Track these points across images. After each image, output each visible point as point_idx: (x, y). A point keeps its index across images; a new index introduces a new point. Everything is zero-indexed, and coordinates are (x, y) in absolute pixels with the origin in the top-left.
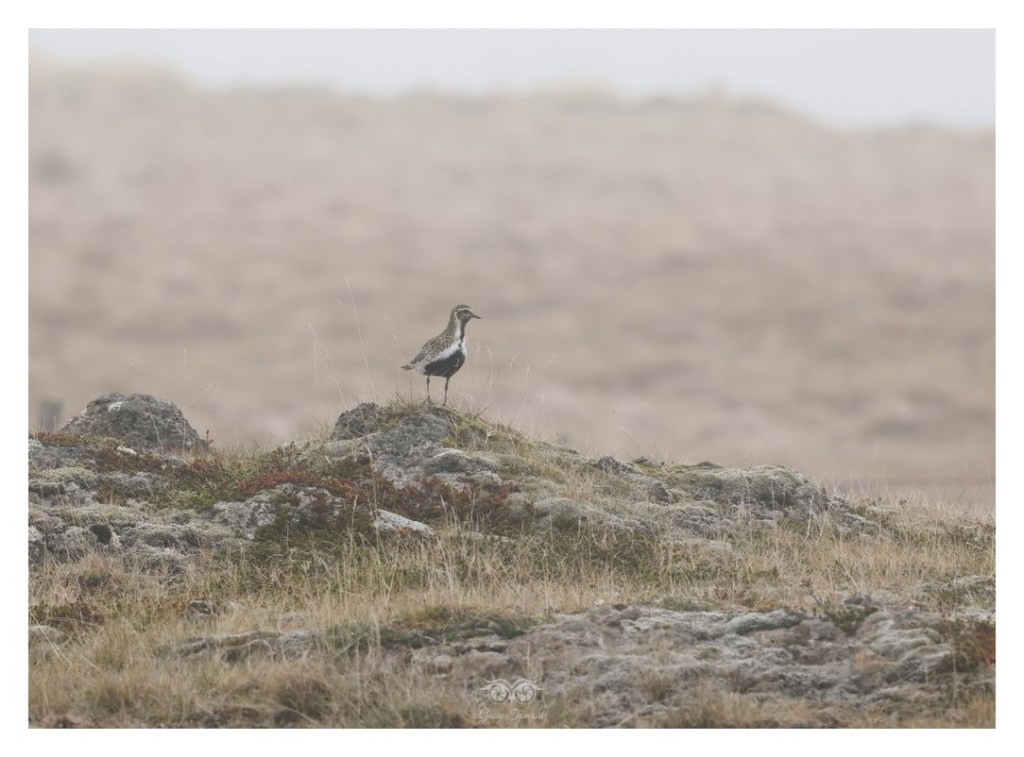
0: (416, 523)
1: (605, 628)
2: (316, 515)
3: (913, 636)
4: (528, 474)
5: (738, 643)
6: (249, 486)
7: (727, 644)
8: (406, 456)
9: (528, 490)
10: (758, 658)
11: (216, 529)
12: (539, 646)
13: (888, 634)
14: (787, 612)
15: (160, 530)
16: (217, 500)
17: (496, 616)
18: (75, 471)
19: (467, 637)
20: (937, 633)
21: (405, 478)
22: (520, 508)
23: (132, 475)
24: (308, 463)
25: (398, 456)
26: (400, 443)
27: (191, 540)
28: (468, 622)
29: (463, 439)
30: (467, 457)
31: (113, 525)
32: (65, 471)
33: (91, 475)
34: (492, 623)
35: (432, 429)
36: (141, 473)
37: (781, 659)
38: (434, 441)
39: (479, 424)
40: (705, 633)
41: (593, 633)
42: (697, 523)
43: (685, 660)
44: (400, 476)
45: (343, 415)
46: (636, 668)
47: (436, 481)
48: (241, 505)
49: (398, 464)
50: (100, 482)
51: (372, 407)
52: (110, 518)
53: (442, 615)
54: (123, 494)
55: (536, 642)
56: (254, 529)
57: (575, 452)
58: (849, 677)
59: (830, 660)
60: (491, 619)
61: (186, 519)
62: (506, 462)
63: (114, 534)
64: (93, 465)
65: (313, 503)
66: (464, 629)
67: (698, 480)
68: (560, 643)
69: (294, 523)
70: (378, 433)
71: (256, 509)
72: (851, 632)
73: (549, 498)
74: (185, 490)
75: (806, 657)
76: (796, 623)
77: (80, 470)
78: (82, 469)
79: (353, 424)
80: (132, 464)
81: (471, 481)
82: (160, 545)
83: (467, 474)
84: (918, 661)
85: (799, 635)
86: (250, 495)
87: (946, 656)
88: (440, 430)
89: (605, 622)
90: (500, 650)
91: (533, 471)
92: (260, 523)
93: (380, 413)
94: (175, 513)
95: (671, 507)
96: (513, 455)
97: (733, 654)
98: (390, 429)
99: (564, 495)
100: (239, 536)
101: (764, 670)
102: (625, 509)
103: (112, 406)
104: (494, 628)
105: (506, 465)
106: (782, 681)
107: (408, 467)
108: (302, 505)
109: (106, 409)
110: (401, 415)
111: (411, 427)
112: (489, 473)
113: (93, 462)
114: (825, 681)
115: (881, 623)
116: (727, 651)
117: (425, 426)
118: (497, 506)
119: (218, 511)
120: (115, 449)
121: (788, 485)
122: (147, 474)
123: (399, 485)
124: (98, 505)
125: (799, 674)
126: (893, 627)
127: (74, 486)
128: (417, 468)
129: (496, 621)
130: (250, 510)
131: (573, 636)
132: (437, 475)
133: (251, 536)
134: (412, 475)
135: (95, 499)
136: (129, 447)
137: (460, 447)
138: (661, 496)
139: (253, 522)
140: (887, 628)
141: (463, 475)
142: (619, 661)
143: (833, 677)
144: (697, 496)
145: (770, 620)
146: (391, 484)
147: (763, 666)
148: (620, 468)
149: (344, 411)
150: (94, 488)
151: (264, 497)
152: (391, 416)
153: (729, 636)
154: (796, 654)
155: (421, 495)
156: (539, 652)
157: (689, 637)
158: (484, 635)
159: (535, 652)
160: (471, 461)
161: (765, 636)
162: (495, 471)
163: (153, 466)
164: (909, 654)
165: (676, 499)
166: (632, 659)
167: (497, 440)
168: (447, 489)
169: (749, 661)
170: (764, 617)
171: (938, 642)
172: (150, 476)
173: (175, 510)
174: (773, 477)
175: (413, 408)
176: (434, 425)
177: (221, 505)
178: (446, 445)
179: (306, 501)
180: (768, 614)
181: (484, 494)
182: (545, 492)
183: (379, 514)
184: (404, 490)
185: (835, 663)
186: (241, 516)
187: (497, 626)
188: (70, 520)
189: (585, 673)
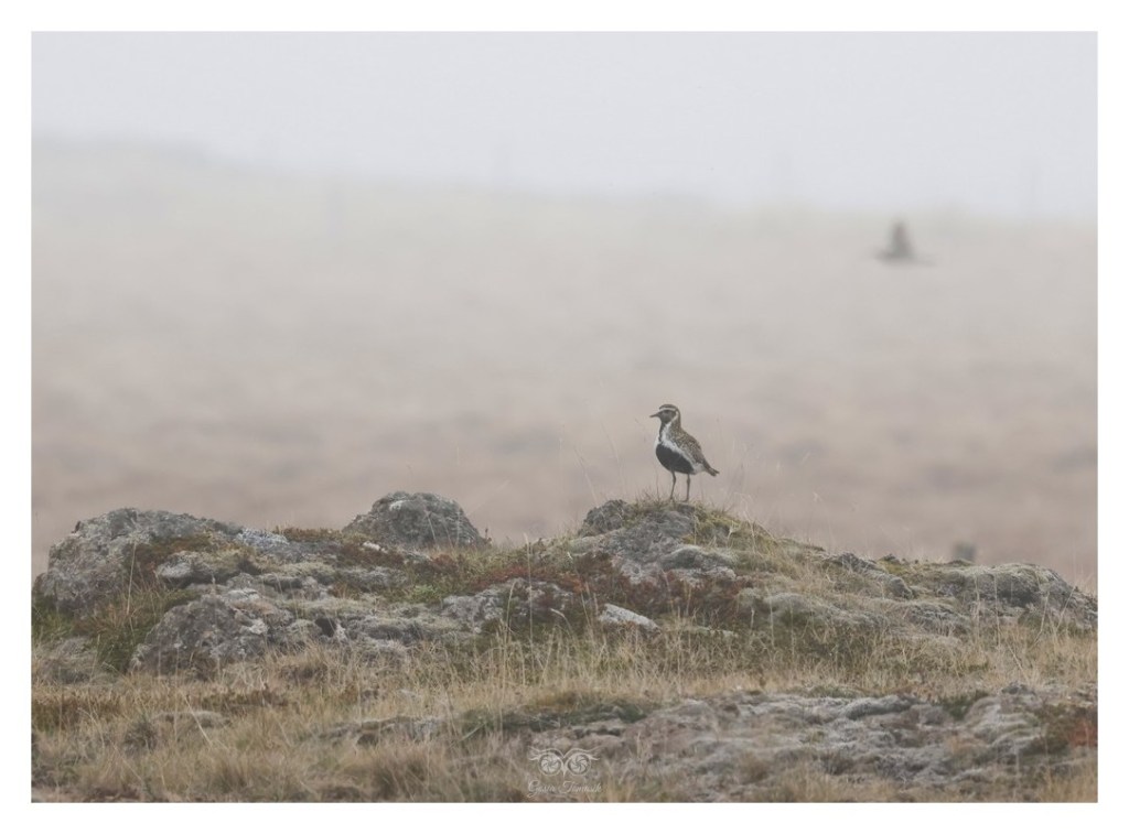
0: (641, 617)
1: (721, 712)
2: (542, 609)
3: (1012, 720)
4: (763, 569)
5: (846, 727)
6: (479, 581)
7: (836, 728)
8: (646, 552)
9: (761, 586)
10: (861, 741)
11: (443, 622)
12: (654, 729)
13: (993, 718)
14: (899, 696)
15: (383, 623)
16: (449, 594)
17: (623, 701)
18: (313, 566)
19: (588, 722)
20: (1036, 718)
21: (641, 574)
22: (749, 603)
23: (371, 569)
24: (551, 558)
25: (639, 552)
26: (640, 540)
27: (415, 633)
28: (593, 706)
29: (703, 536)
30: (704, 553)
31: (340, 618)
32: (304, 566)
33: (330, 570)
34: (616, 708)
35: (674, 525)
36: (379, 568)
37: (883, 743)
38: (675, 538)
39: (724, 521)
40: (818, 717)
41: (708, 717)
42: (930, 619)
43: (789, 743)
44: (637, 571)
45: (591, 512)
46: (739, 750)
47: (671, 577)
48: (470, 599)
49: (636, 560)
50: (338, 576)
51: (619, 504)
52: (339, 611)
53: (569, 699)
54: (357, 588)
55: (652, 725)
56: (481, 622)
57: (821, 549)
58: (940, 760)
59: (929, 743)
60: (616, 703)
61: (416, 613)
62: (744, 558)
63: (339, 626)
64: (333, 560)
65: (541, 597)
66: (587, 713)
67: (942, 577)
68: (675, 726)
69: (521, 617)
70: (622, 530)
71: (484, 603)
72: (959, 717)
73: (779, 594)
74: (422, 584)
75: (906, 740)
76: (906, 708)
77: (320, 565)
78: (321, 564)
79: (599, 521)
80: (375, 559)
81: (706, 576)
82: (383, 638)
83: (704, 570)
84: (1009, 744)
85: (908, 719)
86: (480, 590)
87: (1036, 739)
88: (681, 527)
89: (721, 706)
90: (617, 733)
91: (772, 568)
92: (487, 617)
93: (626, 511)
94: (405, 606)
95: (907, 603)
96: (752, 552)
97: (838, 736)
98: (634, 525)
99: (795, 591)
100: (466, 629)
101: (864, 752)
102: (856, 604)
103: (393, 505)
104: (617, 712)
105: (742, 561)
106: (877, 762)
107: (646, 563)
108: (530, 599)
109: (387, 507)
110: (647, 512)
111: (654, 524)
112: (725, 569)
113: (334, 557)
114: (918, 762)
115: (988, 708)
116: (834, 734)
117: (667, 523)
118: (727, 601)
119: (446, 606)
120: (361, 545)
121: (1030, 582)
122: (386, 569)
123: (635, 580)
124: (333, 598)
125: (894, 756)
126: (999, 712)
127: (311, 581)
128: (655, 564)
129: (621, 706)
130: (478, 604)
131: (688, 720)
132: (673, 571)
133: (478, 630)
134: (649, 571)
135: (330, 593)
136: (375, 543)
137: (701, 543)
138: (898, 591)
139: (480, 616)
140: (993, 712)
141: (699, 571)
142: (725, 744)
143: (927, 759)
144: (940, 593)
145: (882, 705)
146: (626, 579)
147: (862, 749)
148: (860, 564)
149: (592, 508)
150: (332, 582)
151: (493, 591)
152: (637, 513)
153: (839, 720)
154: (898, 737)
155: (655, 590)
156: (653, 736)
157: (800, 721)
158: (606, 719)
159: (649, 735)
160: (707, 557)
161: (875, 720)
162: (731, 567)
163: (395, 561)
164: (1003, 737)
165: (915, 595)
166: (740, 742)
167: (740, 536)
168: (681, 585)
169: (850, 744)
170: (876, 702)
171: (1036, 725)
172: (388, 571)
173: (405, 603)
174: (1016, 574)
175: (659, 505)
176: (676, 521)
177: (452, 599)
178: (687, 541)
179: (534, 595)
180: (881, 699)
181: (717, 589)
182: (778, 588)
183: (605, 609)
184: (639, 585)
185: (934, 745)
186: (469, 610)
187: (621, 710)
188: (297, 613)
189: (691, 756)
